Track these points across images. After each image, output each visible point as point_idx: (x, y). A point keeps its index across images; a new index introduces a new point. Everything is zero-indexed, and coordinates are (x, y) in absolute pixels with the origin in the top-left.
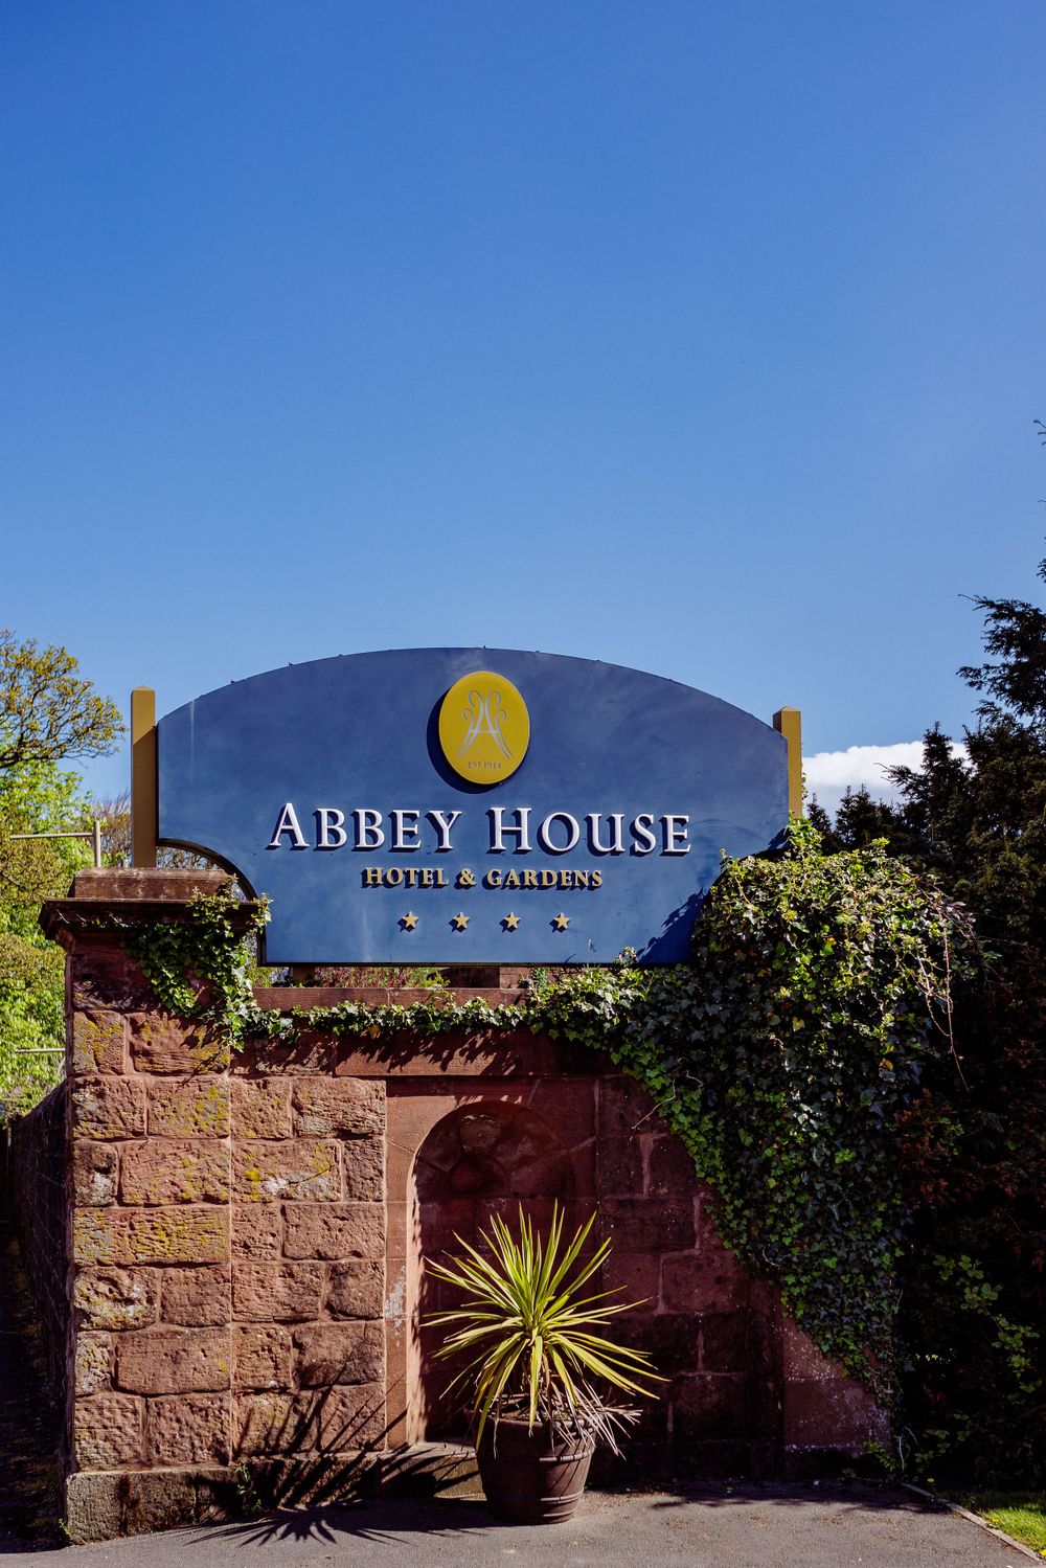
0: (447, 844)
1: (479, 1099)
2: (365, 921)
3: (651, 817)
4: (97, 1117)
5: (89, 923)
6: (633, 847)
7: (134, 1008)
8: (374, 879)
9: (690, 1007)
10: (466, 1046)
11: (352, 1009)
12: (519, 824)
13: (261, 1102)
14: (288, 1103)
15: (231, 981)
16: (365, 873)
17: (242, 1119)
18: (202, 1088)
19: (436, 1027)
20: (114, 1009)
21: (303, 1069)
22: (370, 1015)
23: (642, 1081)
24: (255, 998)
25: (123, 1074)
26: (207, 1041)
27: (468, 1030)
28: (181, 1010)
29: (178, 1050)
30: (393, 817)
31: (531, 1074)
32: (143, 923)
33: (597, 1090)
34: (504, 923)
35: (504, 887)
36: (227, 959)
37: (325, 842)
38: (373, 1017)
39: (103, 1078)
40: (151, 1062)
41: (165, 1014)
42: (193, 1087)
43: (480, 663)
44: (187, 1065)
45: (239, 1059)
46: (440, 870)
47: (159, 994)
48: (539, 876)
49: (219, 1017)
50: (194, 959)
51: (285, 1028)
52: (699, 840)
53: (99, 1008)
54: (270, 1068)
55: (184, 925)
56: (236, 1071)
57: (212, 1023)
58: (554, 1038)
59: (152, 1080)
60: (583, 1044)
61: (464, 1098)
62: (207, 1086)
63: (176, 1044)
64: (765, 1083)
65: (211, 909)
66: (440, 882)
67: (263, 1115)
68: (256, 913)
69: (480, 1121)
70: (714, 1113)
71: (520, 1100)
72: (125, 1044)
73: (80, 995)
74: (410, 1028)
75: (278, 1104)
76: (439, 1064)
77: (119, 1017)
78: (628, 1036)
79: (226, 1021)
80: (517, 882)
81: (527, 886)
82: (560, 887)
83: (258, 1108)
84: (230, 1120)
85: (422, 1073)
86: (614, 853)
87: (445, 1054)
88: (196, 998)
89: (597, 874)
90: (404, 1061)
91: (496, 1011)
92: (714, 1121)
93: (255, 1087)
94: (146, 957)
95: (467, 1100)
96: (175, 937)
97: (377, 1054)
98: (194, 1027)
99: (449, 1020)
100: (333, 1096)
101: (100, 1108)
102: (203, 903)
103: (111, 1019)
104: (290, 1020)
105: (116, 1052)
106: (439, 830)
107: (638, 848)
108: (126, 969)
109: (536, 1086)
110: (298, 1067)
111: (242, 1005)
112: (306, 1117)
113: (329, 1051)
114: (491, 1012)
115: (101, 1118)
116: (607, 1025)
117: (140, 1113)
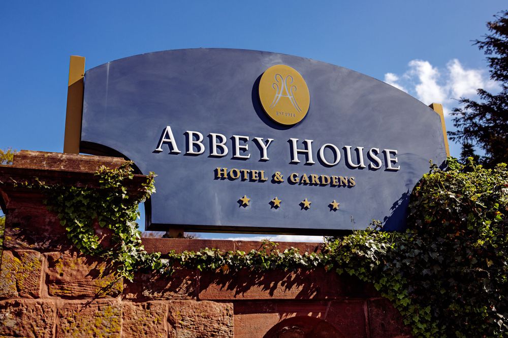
0: (265, 157)
1: (294, 315)
2: (217, 199)
3: (378, 150)
4: (14, 332)
5: (19, 184)
6: (370, 166)
7: (52, 248)
8: (222, 175)
9: (420, 254)
10: (285, 279)
11: (211, 253)
12: (306, 148)
13: (145, 318)
14: (165, 320)
15: (126, 230)
16: (216, 171)
17: (131, 332)
18: (101, 308)
19: (266, 265)
20: (35, 249)
21: (176, 295)
22: (222, 258)
23: (394, 301)
24: (142, 244)
25: (38, 297)
26: (106, 273)
27: (286, 269)
28: (87, 250)
29: (84, 280)
30: (233, 139)
31: (326, 298)
32: (62, 186)
33: (365, 308)
34: (302, 205)
35: (300, 184)
36: (124, 215)
37: (191, 151)
38: (224, 259)
39: (22, 301)
40: (62, 289)
41: (75, 253)
42: (94, 308)
43: (280, 61)
44: (90, 291)
45: (131, 287)
46: (262, 172)
47: (71, 238)
48: (320, 178)
49: (115, 255)
50: (99, 214)
51: (164, 266)
52: (403, 164)
53: (24, 248)
54: (153, 294)
55: (93, 189)
56: (127, 296)
57: (110, 260)
58: (340, 274)
59: (61, 302)
60: (357, 277)
61: (284, 315)
62: (105, 307)
63: (82, 275)
64: (472, 300)
65: (113, 177)
66: (263, 178)
67: (146, 328)
68: (145, 182)
69: (291, 330)
70: (438, 321)
71: (320, 315)
72: (43, 275)
73: (9, 238)
74: (248, 267)
75: (158, 320)
76: (268, 291)
77: (39, 255)
78: (385, 272)
79: (121, 259)
80: (308, 181)
81: (313, 184)
82: (332, 185)
83: (143, 323)
84: (121, 332)
85: (257, 298)
86: (360, 168)
87: (272, 285)
88: (99, 242)
89: (352, 179)
90: (245, 290)
91: (304, 256)
92: (439, 326)
93: (141, 308)
94: (63, 211)
95: (286, 315)
96: (85, 197)
97: (227, 284)
98: (96, 263)
99: (275, 261)
100: (196, 314)
101: (17, 324)
102: (107, 174)
103: (33, 256)
104: (168, 260)
105: (35, 281)
106: (261, 149)
107: (373, 166)
108: (47, 220)
109: (329, 306)
110: (172, 293)
111: (133, 248)
112: (177, 329)
113: (194, 282)
114: (301, 257)
115: (17, 332)
116: (372, 265)
117: (51, 328)
